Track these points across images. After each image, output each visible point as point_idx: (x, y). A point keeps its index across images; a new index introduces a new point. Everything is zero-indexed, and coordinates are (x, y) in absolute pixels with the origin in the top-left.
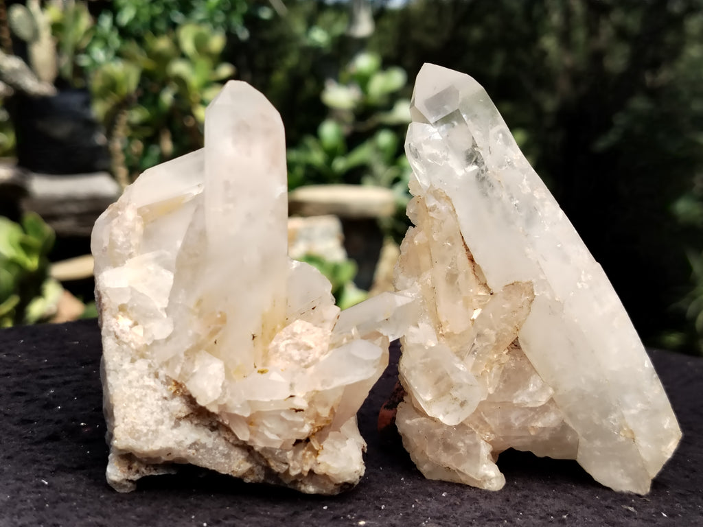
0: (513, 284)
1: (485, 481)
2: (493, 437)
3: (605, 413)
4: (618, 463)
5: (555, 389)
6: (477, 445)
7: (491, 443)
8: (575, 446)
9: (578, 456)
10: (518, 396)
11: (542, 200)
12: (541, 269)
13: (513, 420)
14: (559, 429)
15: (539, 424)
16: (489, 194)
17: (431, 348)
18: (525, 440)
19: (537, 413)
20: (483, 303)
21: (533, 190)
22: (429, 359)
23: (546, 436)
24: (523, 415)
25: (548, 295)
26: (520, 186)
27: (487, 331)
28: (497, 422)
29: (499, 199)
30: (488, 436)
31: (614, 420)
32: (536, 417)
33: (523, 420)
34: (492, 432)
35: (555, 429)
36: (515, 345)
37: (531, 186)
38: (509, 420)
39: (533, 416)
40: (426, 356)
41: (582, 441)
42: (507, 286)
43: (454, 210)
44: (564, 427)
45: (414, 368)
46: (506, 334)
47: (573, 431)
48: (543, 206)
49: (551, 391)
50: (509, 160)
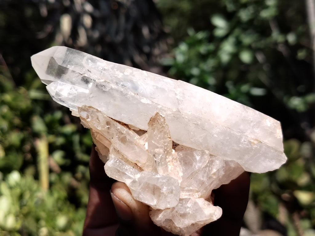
0: (150, 120)
1: (212, 216)
2: (200, 194)
3: (238, 141)
4: (263, 158)
5: (208, 150)
6: (196, 203)
7: (201, 197)
8: (238, 167)
9: (244, 169)
10: (195, 166)
11: (131, 74)
12: (156, 104)
13: (202, 179)
14: (225, 165)
15: (214, 170)
16: (105, 90)
17: (139, 179)
18: (215, 182)
19: (209, 167)
20: (146, 139)
21: (123, 73)
22: (142, 184)
23: (222, 173)
24: (205, 173)
25: (169, 112)
26: (116, 76)
27: (157, 150)
28: (196, 186)
29: (112, 89)
30: (197, 195)
31: (245, 141)
32: (210, 169)
33: (206, 175)
34: (197, 192)
35: (223, 167)
36: (175, 146)
37: (121, 72)
38: (200, 180)
39: (209, 169)
40: (140, 184)
41: (239, 161)
42: (149, 123)
43: (97, 110)
44: (226, 163)
45: (140, 193)
46: (166, 144)
47: (232, 161)
48: (134, 76)
49: (207, 152)
50: (101, 69)
